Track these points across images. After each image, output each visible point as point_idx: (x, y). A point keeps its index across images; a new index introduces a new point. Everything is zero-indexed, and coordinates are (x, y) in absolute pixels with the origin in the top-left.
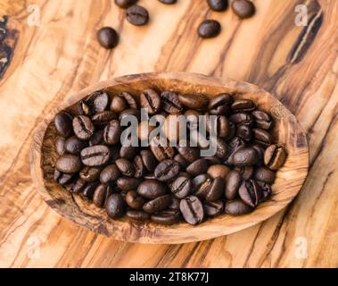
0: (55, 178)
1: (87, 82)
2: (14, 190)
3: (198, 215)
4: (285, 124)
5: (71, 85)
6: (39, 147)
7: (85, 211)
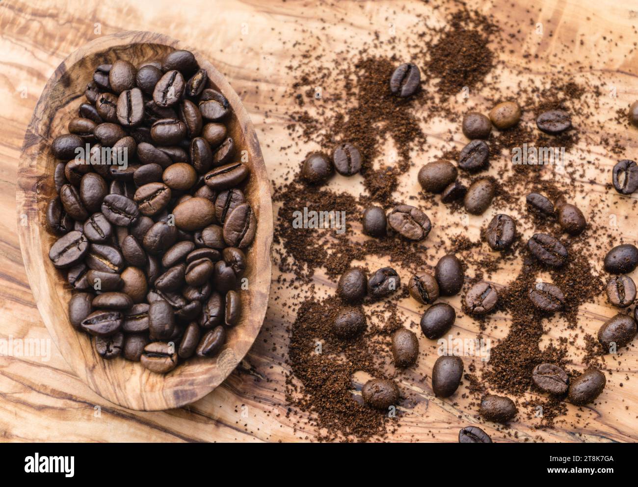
0: (101, 67)
1: (247, 97)
2: (80, 38)
3: (62, 258)
4: (208, 370)
5: (238, 77)
6: (138, 40)
7: (58, 115)
